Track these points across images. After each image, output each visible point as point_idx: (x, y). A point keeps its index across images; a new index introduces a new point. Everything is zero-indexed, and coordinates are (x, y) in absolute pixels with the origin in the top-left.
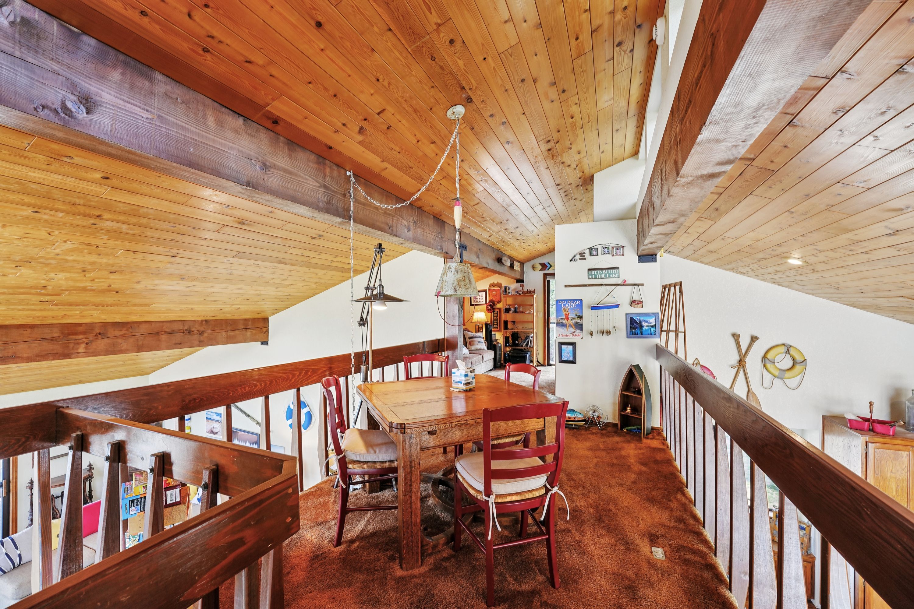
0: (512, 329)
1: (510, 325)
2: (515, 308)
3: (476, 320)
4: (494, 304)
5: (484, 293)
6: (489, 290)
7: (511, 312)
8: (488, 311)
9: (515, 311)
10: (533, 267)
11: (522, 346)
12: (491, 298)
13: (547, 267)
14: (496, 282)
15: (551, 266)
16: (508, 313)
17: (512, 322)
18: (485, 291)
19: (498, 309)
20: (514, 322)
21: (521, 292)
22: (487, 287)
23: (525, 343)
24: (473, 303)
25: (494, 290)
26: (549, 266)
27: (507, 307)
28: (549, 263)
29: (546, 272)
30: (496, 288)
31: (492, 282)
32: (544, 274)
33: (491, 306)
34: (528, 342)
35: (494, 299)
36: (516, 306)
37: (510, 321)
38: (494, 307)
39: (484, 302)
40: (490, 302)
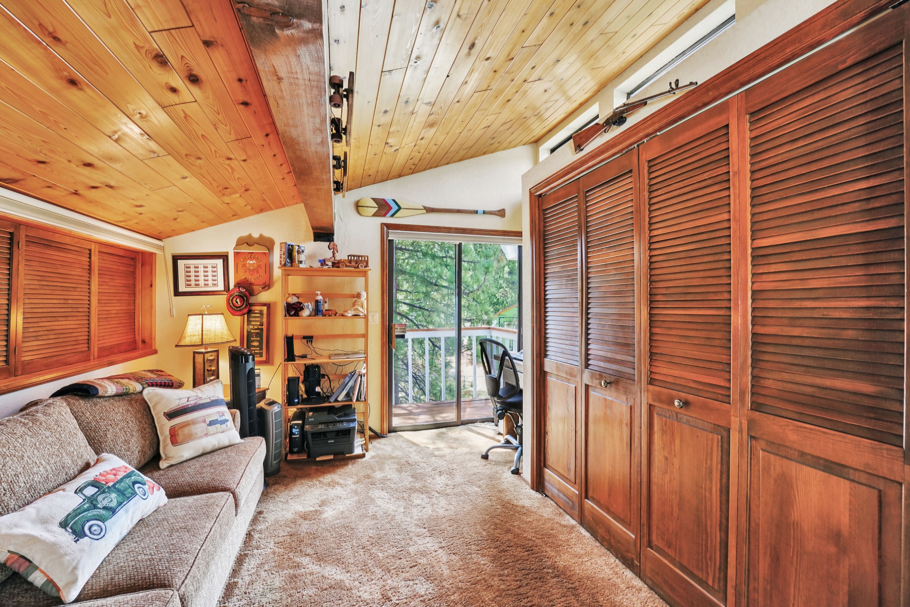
0: (304, 357)
1: (299, 348)
2: (317, 302)
3: (196, 340)
4: (251, 293)
5: (219, 262)
6: (236, 254)
7: (306, 313)
8: (233, 309)
9: (317, 311)
10: (358, 206)
11: (336, 401)
12: (243, 276)
13: (391, 208)
14: (256, 235)
15: (400, 208)
16: (297, 315)
17: (304, 337)
18: (224, 257)
19: (264, 305)
20: (309, 339)
21: (330, 264)
22: (229, 248)
23: (345, 392)
24: (182, 288)
25: (251, 255)
26: (395, 208)
27: (293, 300)
28: (394, 201)
29: (388, 220)
30: (255, 250)
31: (245, 234)
32: (383, 225)
33: (241, 297)
34: (353, 388)
35: (252, 278)
36: (320, 298)
37: (298, 337)
38: (252, 300)
39: (221, 287)
40: (238, 285)
